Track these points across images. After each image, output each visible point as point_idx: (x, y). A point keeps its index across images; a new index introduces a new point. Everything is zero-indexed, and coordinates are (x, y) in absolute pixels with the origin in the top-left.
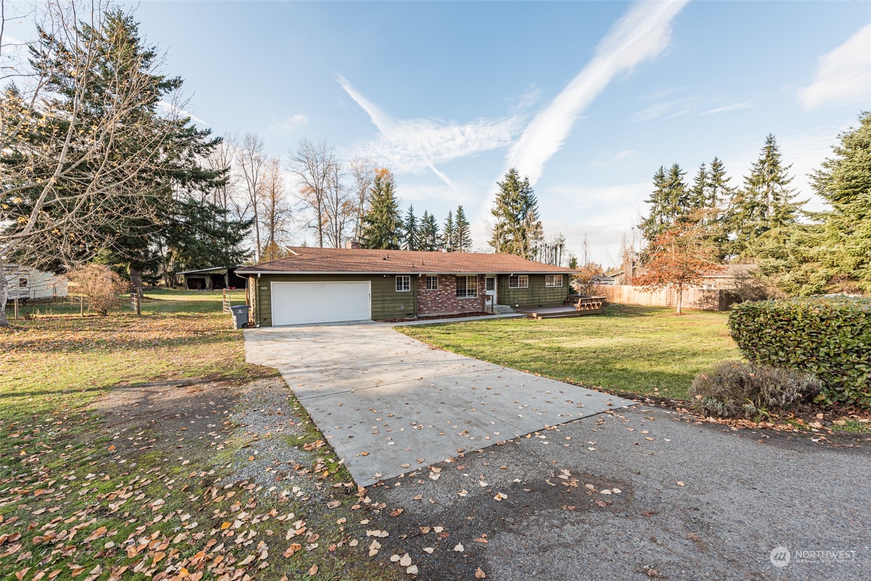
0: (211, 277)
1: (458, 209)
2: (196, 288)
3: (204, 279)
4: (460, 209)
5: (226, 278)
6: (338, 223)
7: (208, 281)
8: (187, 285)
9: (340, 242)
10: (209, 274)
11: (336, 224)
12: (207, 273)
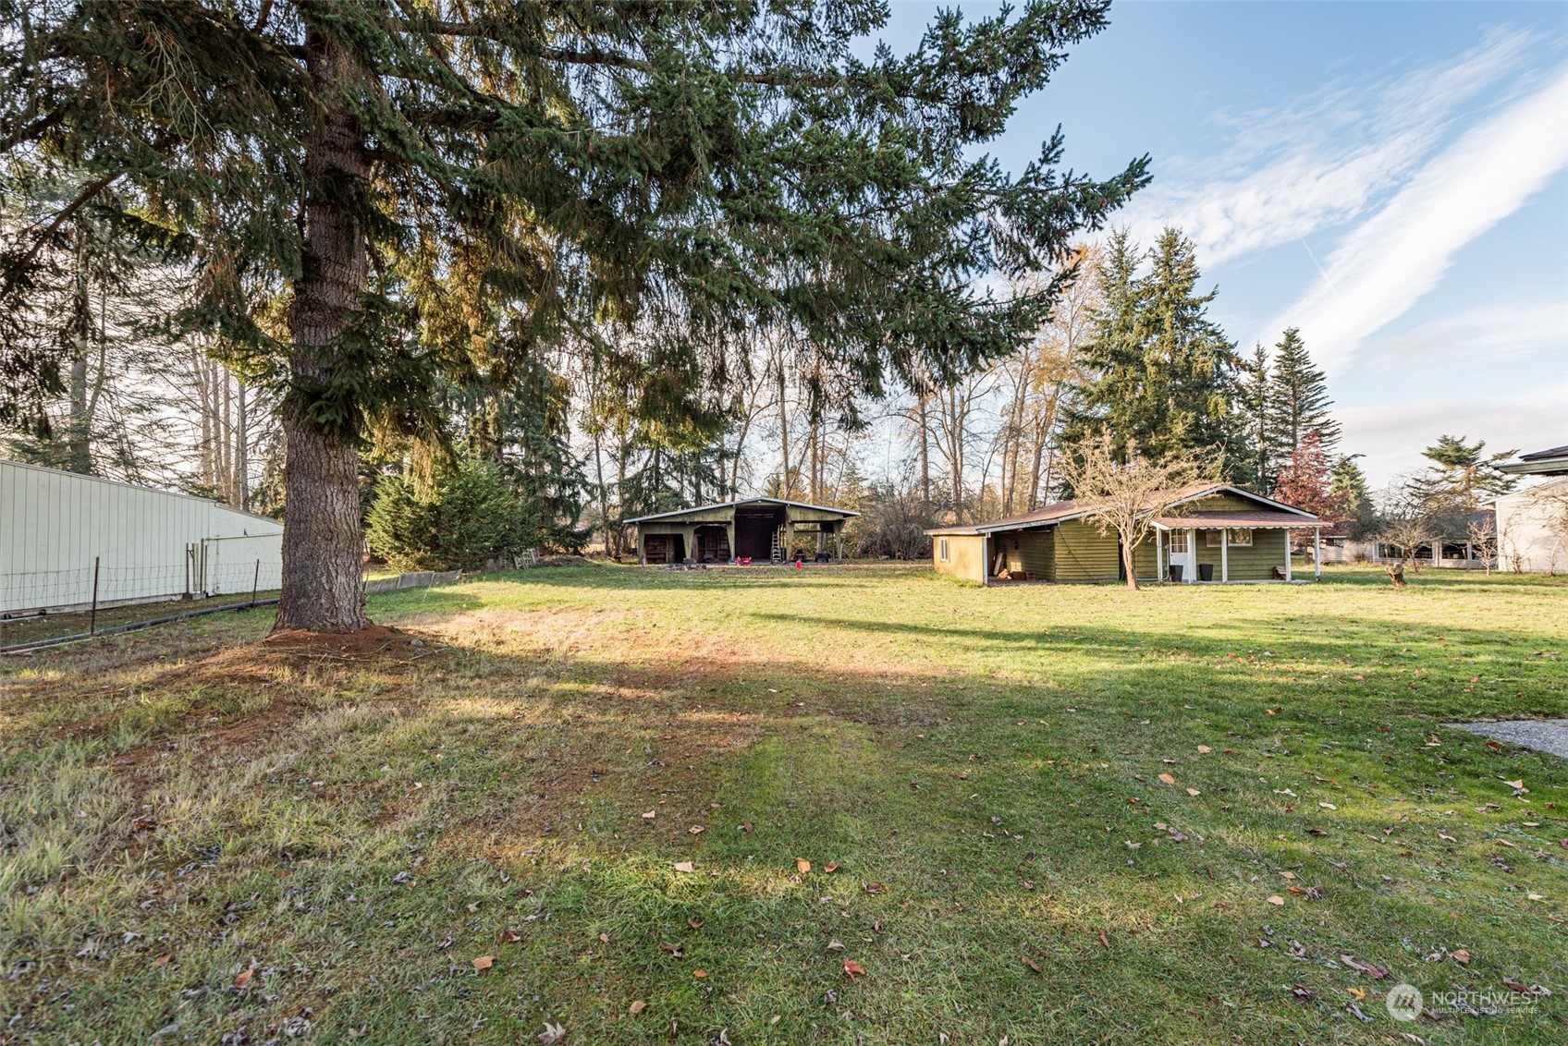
0: (696, 532)
1: (1282, 340)
2: (663, 560)
3: (681, 536)
4: (1291, 337)
5: (731, 534)
6: (957, 401)
7: (690, 541)
8: (642, 552)
9: (961, 446)
10: (692, 524)
11: (953, 404)
12: (688, 520)
